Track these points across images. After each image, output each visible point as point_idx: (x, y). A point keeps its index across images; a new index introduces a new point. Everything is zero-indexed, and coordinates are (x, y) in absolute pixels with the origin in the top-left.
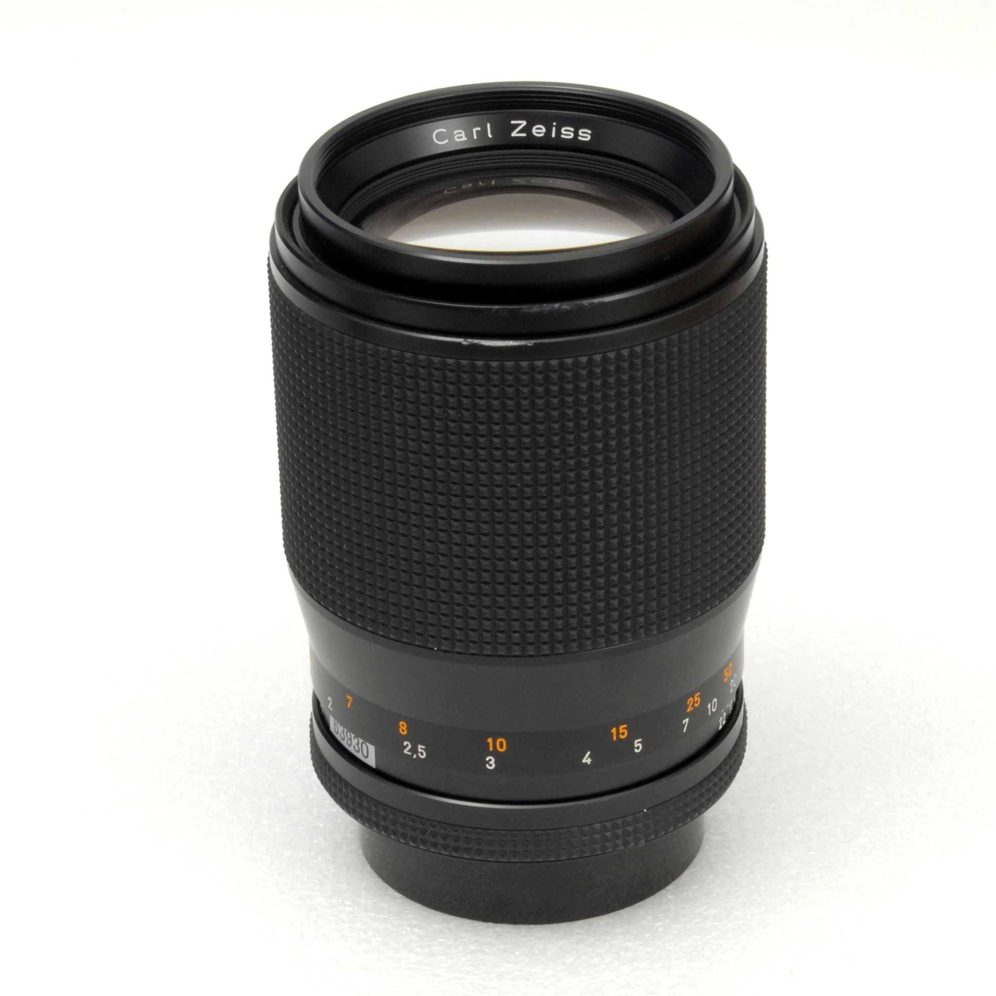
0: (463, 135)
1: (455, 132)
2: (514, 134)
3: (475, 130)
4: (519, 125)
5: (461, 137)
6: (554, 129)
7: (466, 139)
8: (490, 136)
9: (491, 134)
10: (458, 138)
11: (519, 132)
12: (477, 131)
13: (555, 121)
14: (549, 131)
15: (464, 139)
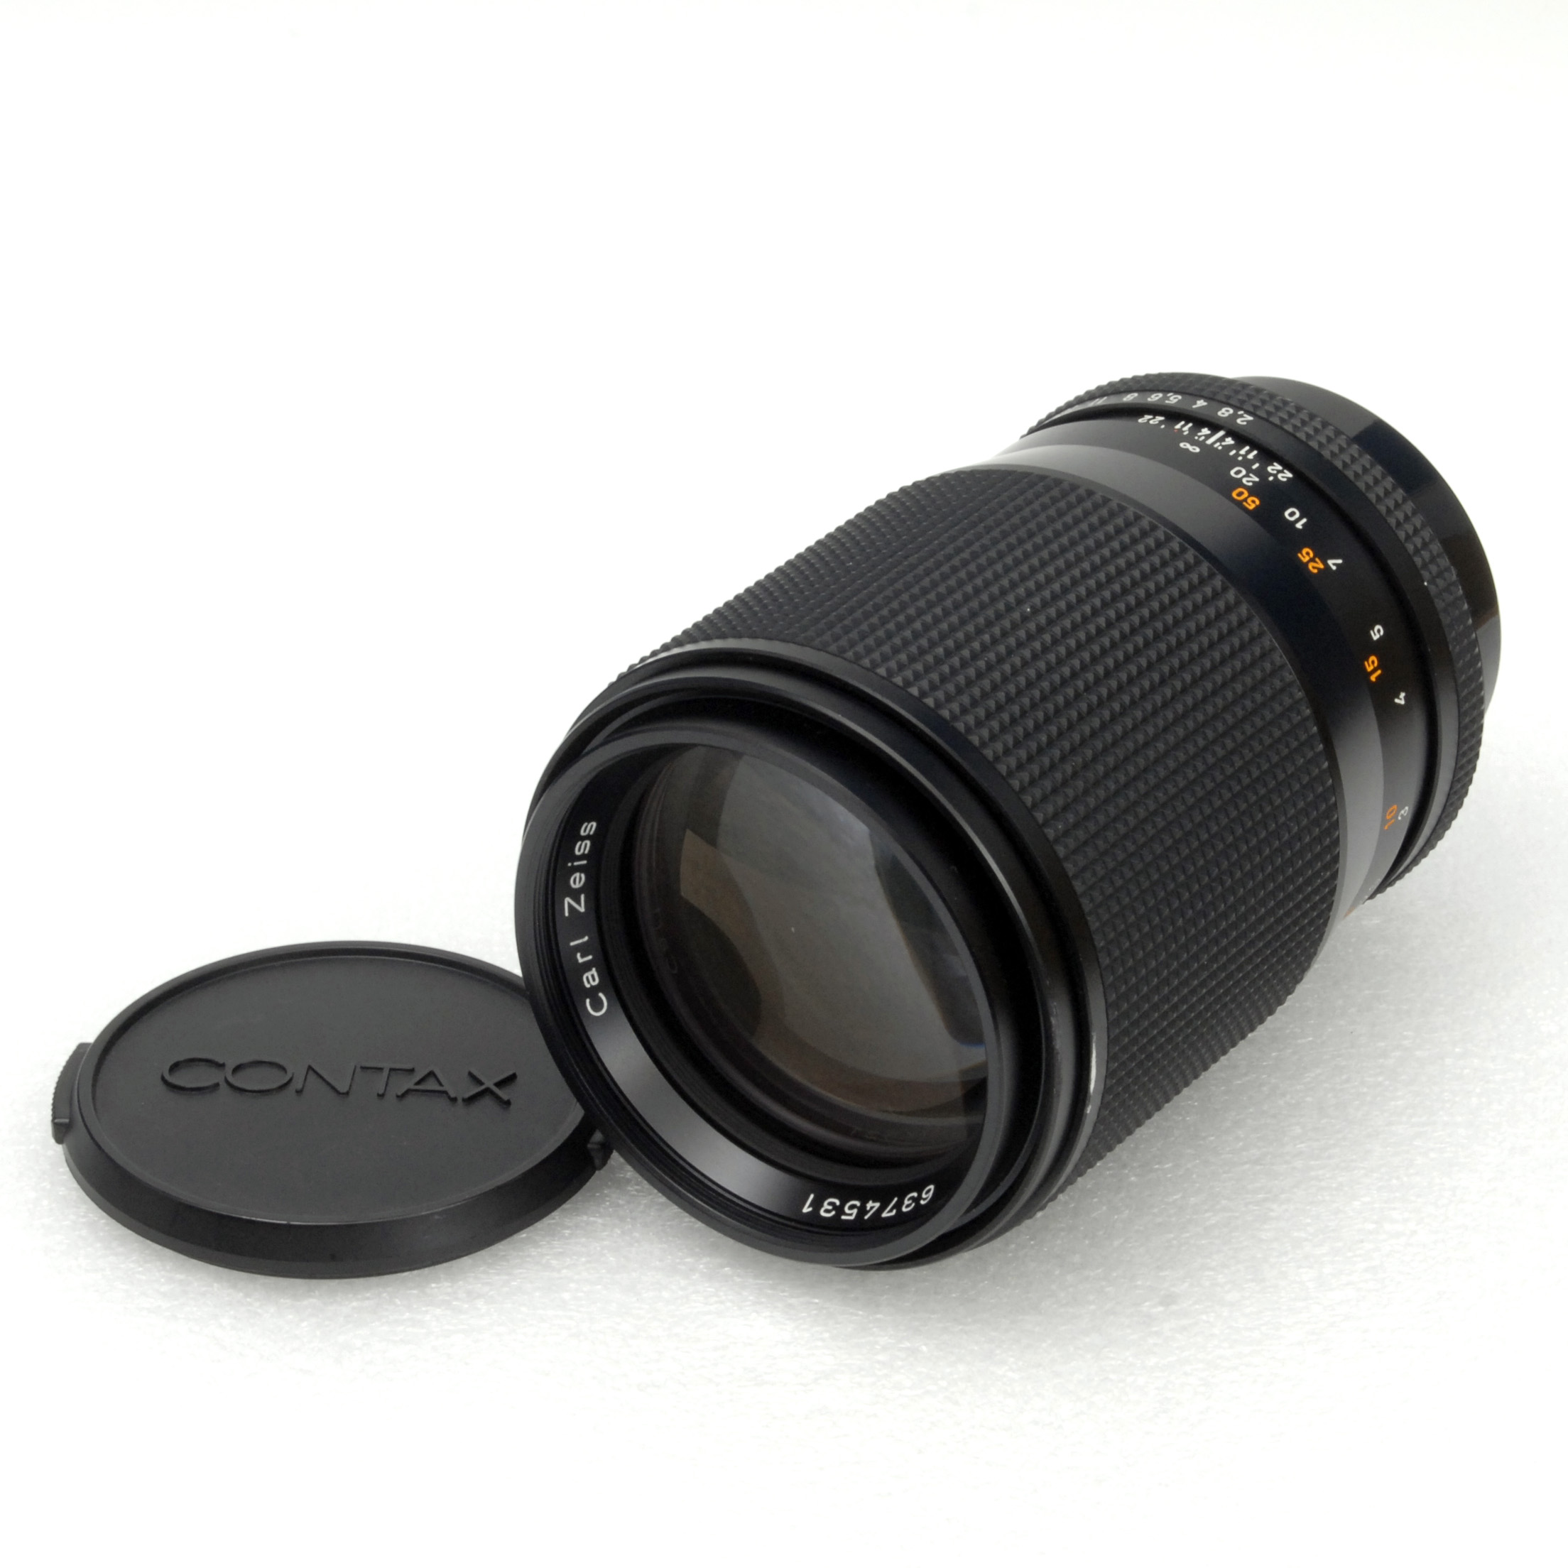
0: (588, 974)
1: (588, 986)
2: (582, 909)
3: (581, 960)
4: (570, 905)
5: (593, 976)
6: (576, 864)
7: (594, 969)
8: (586, 938)
9: (583, 937)
10: (594, 980)
11: (579, 903)
12: (582, 956)
13: (567, 864)
14: (580, 869)
15: (594, 971)
